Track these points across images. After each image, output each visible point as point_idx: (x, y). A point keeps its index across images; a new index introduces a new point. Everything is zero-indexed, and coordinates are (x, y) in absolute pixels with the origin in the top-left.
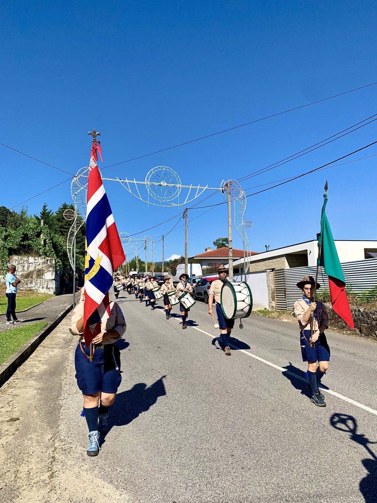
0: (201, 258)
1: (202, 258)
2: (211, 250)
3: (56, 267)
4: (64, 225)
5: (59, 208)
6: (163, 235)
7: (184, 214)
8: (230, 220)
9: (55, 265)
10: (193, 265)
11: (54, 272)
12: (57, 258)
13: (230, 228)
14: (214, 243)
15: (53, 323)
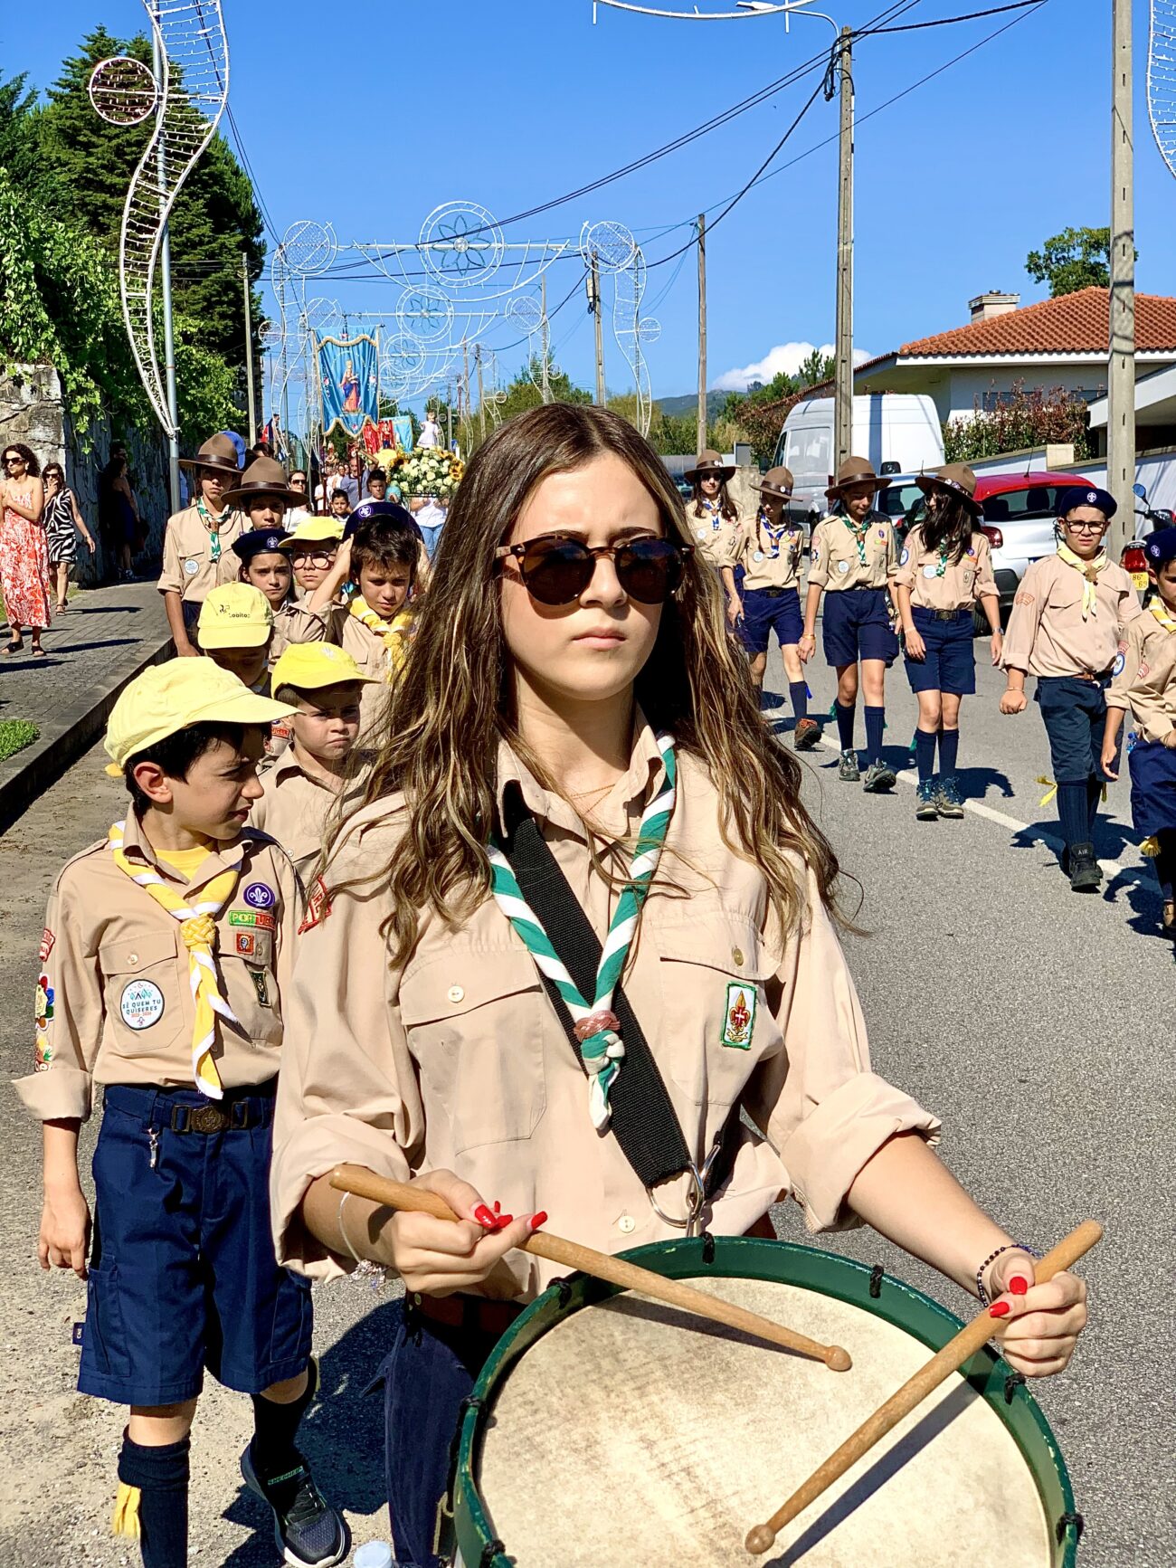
0: (940, 361)
1: (950, 360)
2: (1012, 308)
3: (70, 419)
4: (103, 167)
5: (67, 64)
6: (702, 216)
7: (831, 70)
8: (1123, 95)
9: (61, 409)
10: (889, 401)
11: (62, 452)
12: (73, 367)
13: (1122, 149)
14: (1034, 266)
15: (68, 727)
